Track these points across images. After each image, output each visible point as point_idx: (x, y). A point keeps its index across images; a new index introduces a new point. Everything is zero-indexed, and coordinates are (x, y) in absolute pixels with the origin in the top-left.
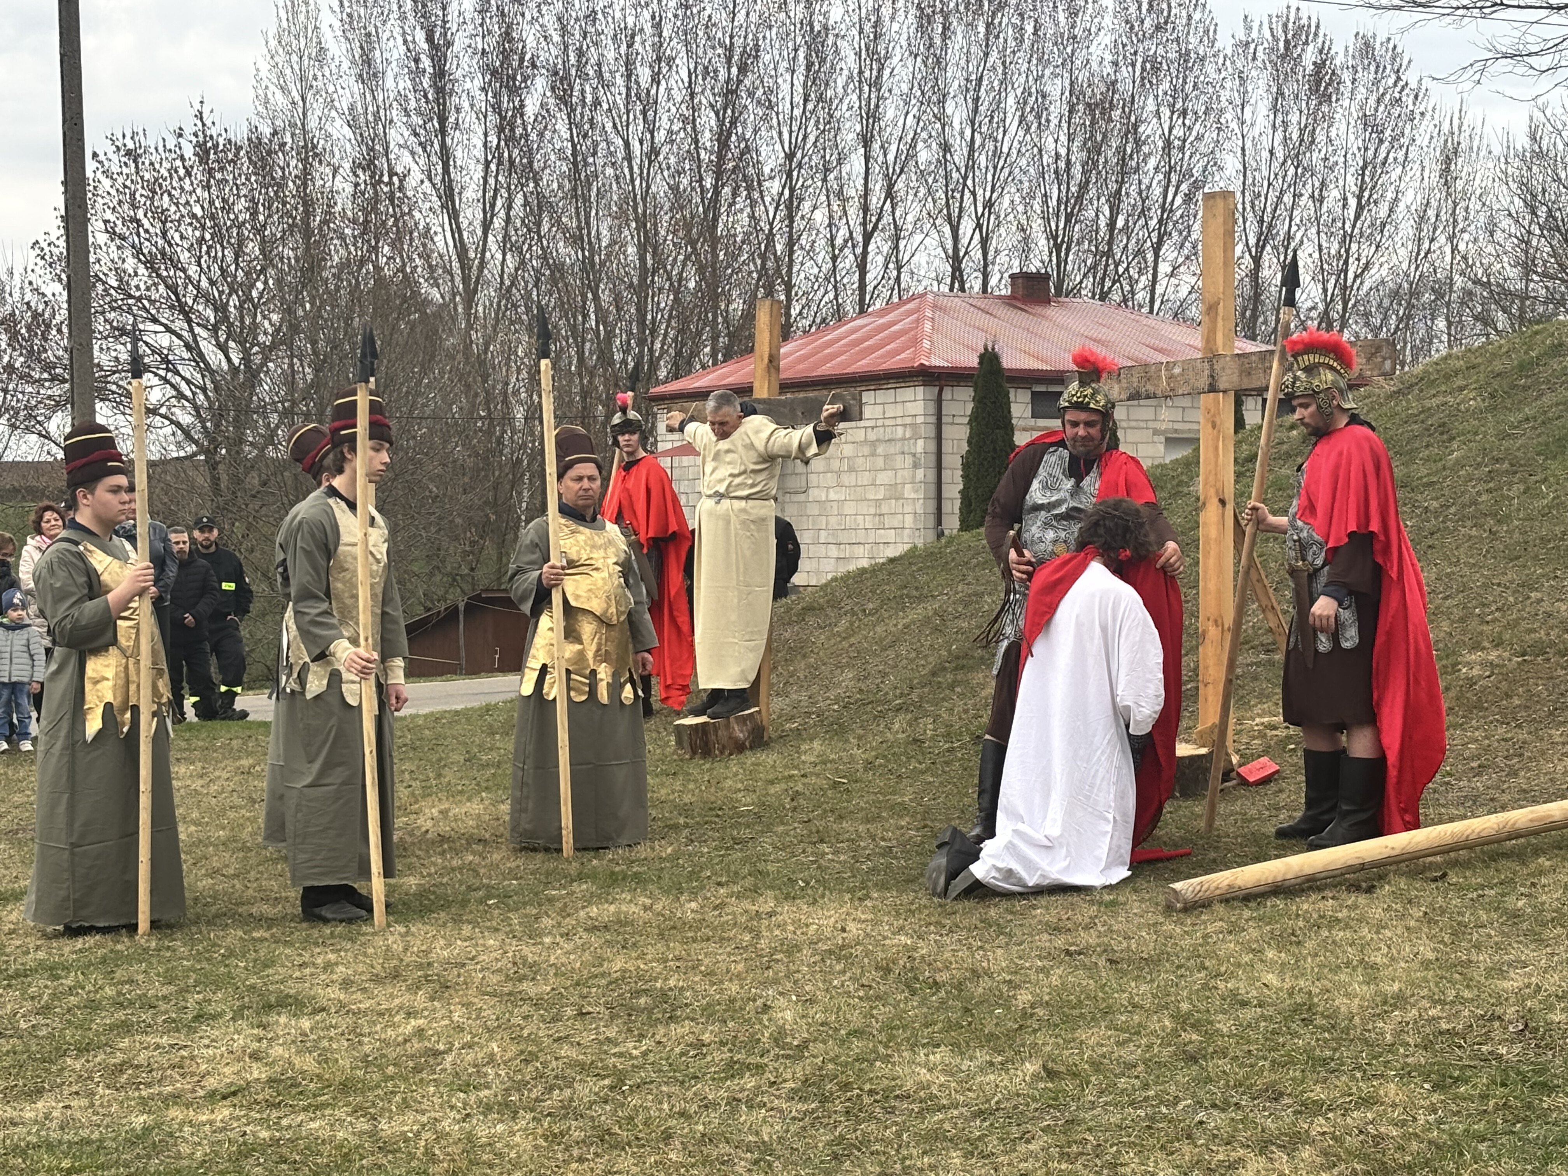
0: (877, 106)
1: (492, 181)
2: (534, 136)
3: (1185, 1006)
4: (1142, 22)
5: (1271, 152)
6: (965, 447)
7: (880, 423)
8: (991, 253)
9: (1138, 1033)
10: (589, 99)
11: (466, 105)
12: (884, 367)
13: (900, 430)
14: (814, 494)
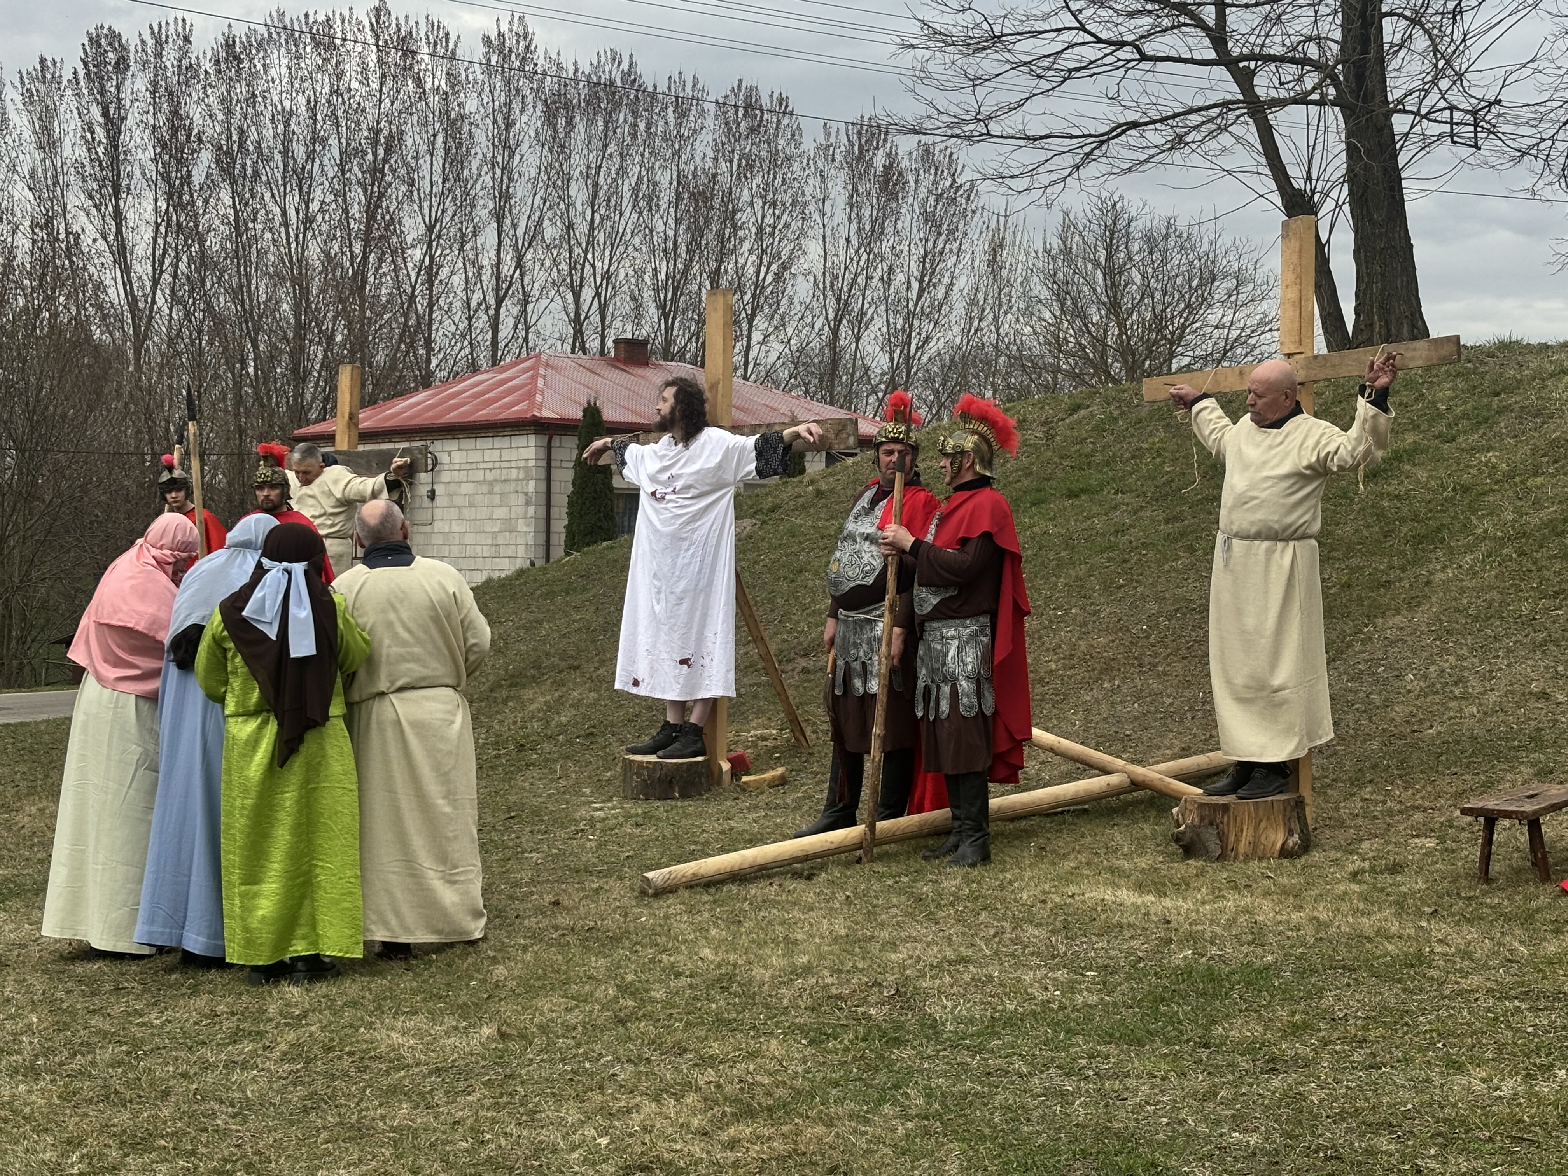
0: (508, 187)
1: (160, 241)
2: (200, 203)
3: (630, 977)
4: (739, 125)
5: (848, 240)
6: (571, 489)
7: (497, 465)
8: (608, 319)
9: (585, 1001)
10: (249, 171)
11: (138, 173)
12: (501, 417)
13: (514, 471)
14: (438, 526)
